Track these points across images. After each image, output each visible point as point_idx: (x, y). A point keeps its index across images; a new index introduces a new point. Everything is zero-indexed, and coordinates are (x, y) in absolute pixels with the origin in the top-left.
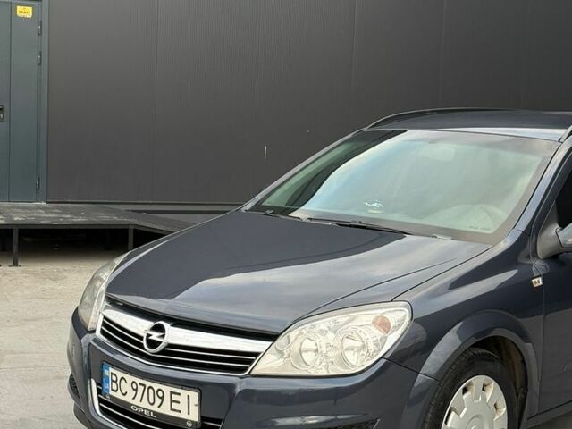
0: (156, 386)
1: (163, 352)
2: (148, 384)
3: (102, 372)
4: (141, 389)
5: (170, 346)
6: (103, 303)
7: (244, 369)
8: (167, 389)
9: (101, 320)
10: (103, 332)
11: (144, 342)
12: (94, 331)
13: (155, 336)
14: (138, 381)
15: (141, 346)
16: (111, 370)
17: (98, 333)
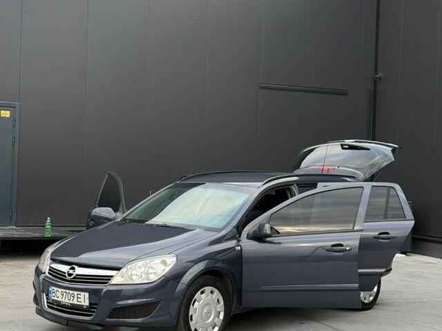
0: (71, 292)
1: (74, 278)
2: (68, 291)
3: (48, 289)
4: (65, 294)
5: (77, 275)
6: (49, 261)
7: (107, 283)
8: (75, 293)
9: (48, 268)
10: (49, 273)
11: (66, 275)
12: (45, 273)
13: (71, 272)
14: (64, 290)
15: (65, 276)
16: (53, 288)
17: (47, 274)
